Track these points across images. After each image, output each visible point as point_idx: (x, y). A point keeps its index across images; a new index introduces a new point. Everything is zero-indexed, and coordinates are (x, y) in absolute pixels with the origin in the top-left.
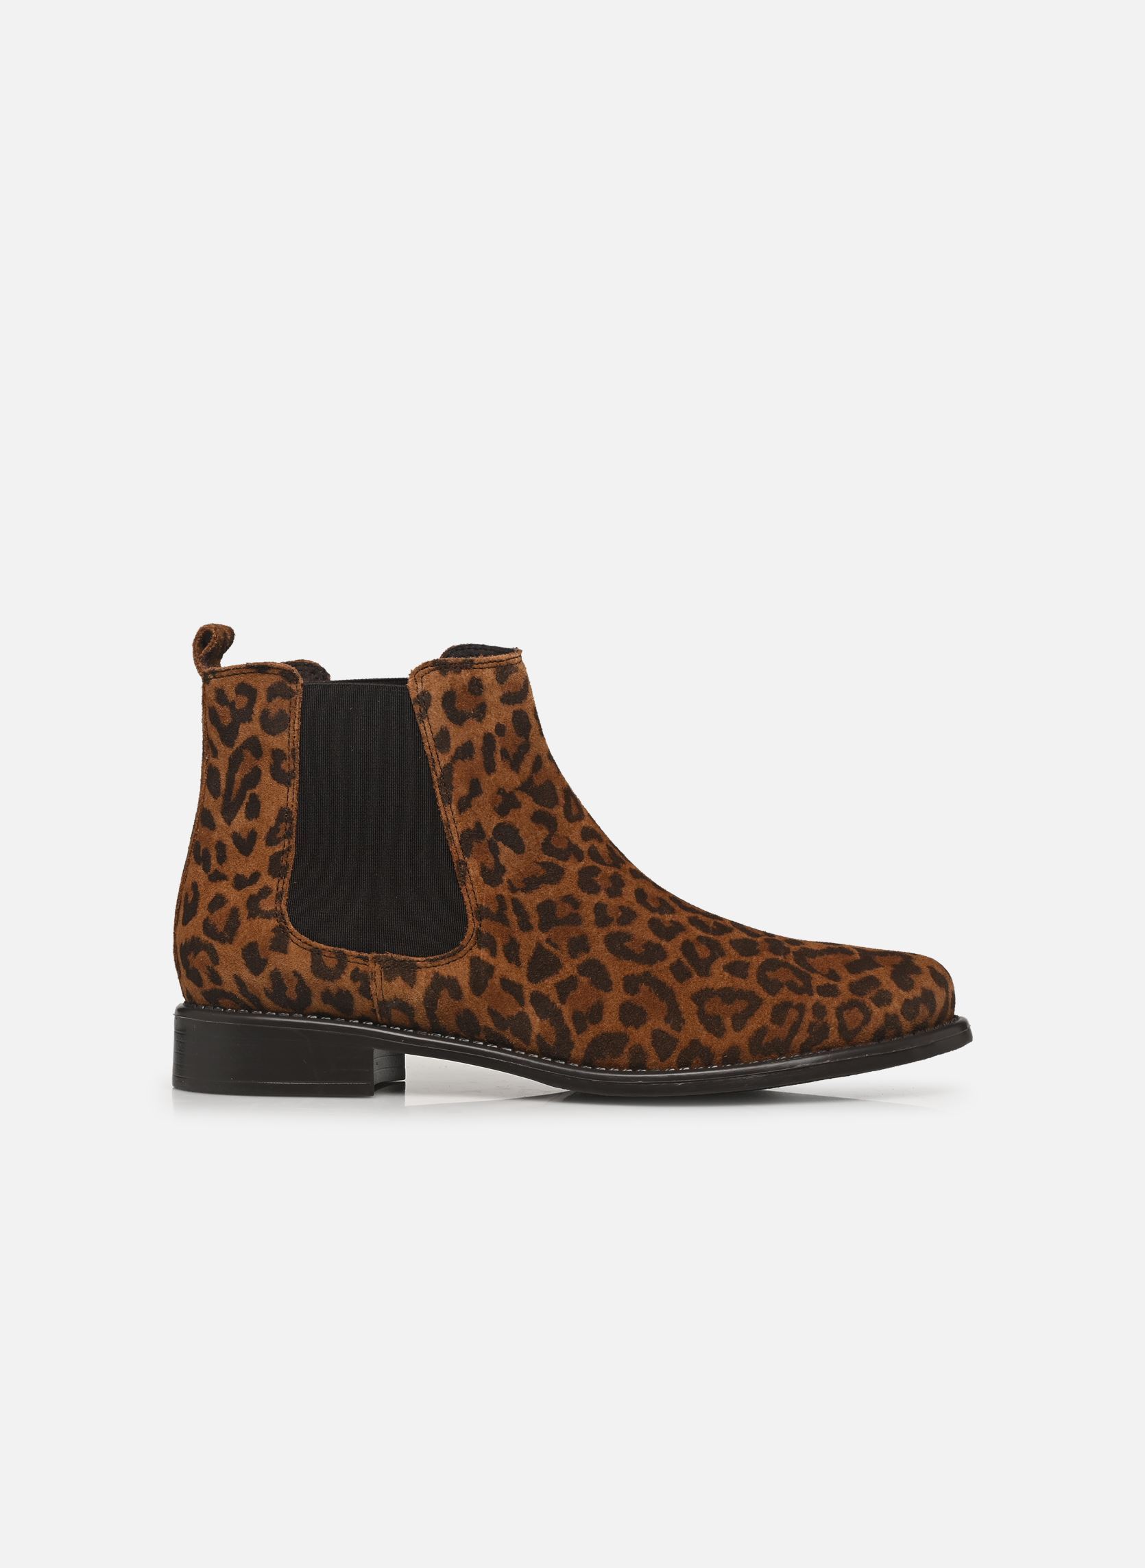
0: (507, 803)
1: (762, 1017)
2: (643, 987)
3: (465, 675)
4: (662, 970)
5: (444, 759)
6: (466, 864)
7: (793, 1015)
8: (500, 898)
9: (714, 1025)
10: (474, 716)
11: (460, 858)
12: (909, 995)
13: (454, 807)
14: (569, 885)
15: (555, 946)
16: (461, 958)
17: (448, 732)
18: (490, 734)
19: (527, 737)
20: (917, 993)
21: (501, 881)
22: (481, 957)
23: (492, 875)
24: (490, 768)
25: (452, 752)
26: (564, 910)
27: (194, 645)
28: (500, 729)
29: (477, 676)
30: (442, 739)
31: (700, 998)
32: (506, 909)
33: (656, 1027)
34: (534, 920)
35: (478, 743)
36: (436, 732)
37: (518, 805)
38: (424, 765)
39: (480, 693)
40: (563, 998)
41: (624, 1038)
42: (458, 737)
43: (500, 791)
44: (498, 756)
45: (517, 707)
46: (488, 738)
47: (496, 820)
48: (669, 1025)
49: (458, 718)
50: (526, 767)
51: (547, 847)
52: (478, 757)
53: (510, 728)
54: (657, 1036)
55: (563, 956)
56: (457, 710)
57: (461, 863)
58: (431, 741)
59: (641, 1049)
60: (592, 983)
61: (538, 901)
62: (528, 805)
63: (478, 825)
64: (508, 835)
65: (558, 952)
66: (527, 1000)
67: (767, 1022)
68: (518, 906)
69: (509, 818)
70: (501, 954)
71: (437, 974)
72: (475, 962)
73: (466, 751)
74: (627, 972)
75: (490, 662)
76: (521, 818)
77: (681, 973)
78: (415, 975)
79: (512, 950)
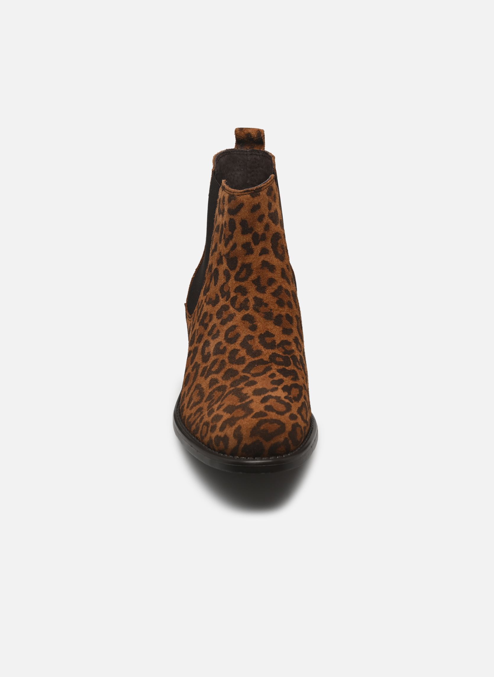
0: (220, 260)
1: (195, 409)
2: (195, 370)
6: (206, 280)
7: (198, 415)
8: (202, 302)
10: (222, 213)
11: (206, 277)
12: (219, 434)
15: (197, 334)
16: (191, 321)
18: (223, 225)
20: (223, 434)
21: (206, 295)
23: (206, 290)
24: (220, 240)
25: (216, 227)
26: (207, 320)
32: (200, 308)
34: (200, 319)
35: (220, 227)
37: (222, 263)
42: (218, 220)
43: (220, 253)
44: (223, 237)
45: (231, 217)
47: (216, 266)
50: (229, 247)
51: (222, 288)
52: (219, 233)
53: (227, 225)
55: (196, 340)
56: (220, 208)
61: (206, 311)
62: (225, 265)
64: (216, 275)
65: (196, 337)
67: (194, 412)
74: (198, 361)
76: (221, 270)
77: (203, 372)
79: (193, 328)
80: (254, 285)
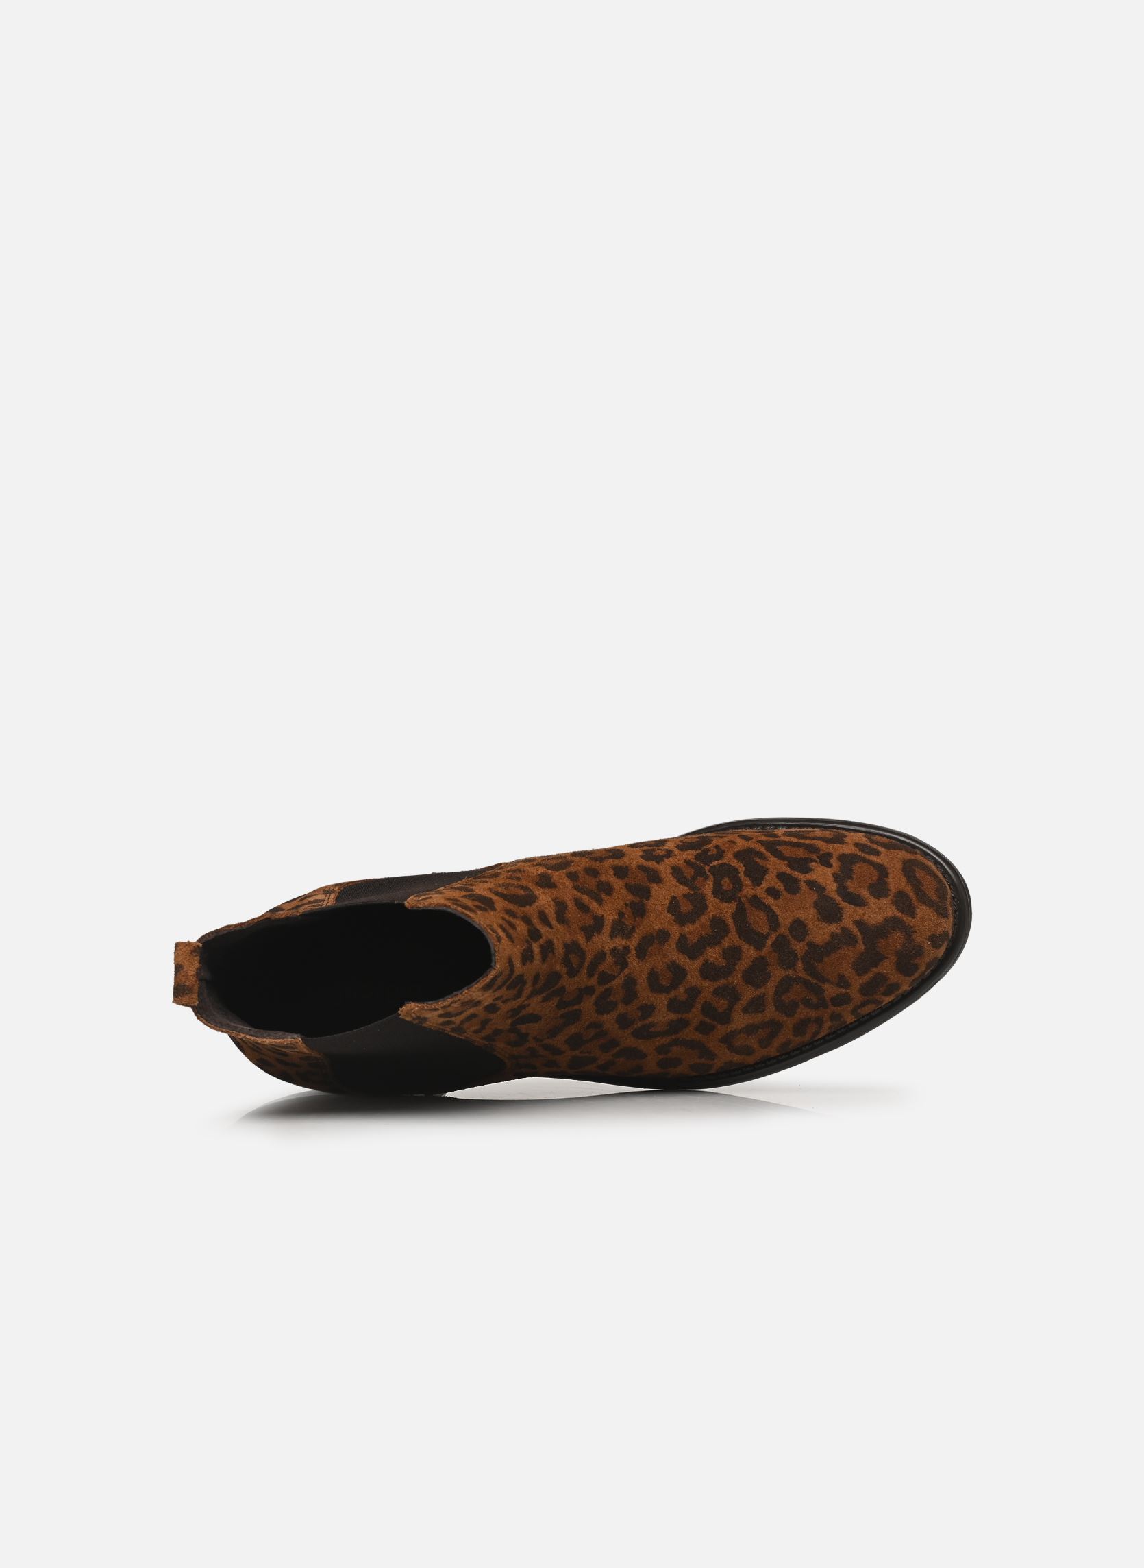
4: (688, 1033)
14: (589, 1017)
26: (590, 1033)
31: (726, 1039)
51: (561, 1005)
74: (658, 1044)
77: (704, 1029)
80: (594, 939)
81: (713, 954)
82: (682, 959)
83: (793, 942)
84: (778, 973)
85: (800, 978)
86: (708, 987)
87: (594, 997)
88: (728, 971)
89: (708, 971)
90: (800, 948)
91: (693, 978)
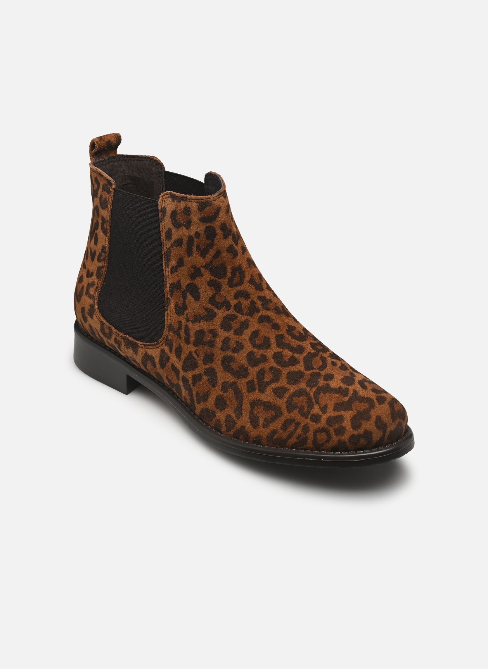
0: (196, 273)
1: (277, 425)
2: (230, 390)
3: (183, 204)
4: (242, 383)
5: (168, 245)
6: (170, 300)
7: (292, 427)
8: (180, 322)
9: (254, 422)
10: (185, 226)
11: (168, 297)
12: (356, 432)
13: (169, 270)
14: (216, 324)
15: (198, 356)
16: (158, 348)
17: (171, 231)
18: (192, 236)
19: (213, 240)
20: (361, 431)
21: (183, 314)
22: (166, 350)
23: (180, 310)
24: (190, 253)
25: (172, 242)
26: (208, 337)
27: (90, 146)
28: (197, 235)
29: (188, 206)
30: (169, 234)
31: (254, 404)
32: (181, 329)
33: (229, 414)
34: (192, 339)
35: (185, 240)
36: (167, 230)
37: (201, 275)
38: (160, 245)
39: (189, 215)
40: (194, 383)
41: (214, 414)
42: (176, 234)
43: (193, 266)
44: (194, 249)
45: (208, 224)
46: (190, 238)
47: (188, 281)
48: (235, 414)
49: (177, 225)
50: (209, 256)
51: (212, 300)
52: (185, 247)
53: (202, 235)
54: (228, 418)
55: (200, 362)
56: (177, 221)
57: (168, 299)
58: (164, 233)
59: (220, 422)
60: (208, 380)
61: (197, 329)
62: (207, 276)
63: (179, 282)
64: (194, 290)
65: (198, 359)
66: (181, 379)
67: (279, 427)
68: (187, 329)
69: (195, 281)
70: (174, 352)
71: (146, 353)
72: (163, 351)
73: (179, 242)
74: (226, 380)
75: (196, 199)
76: (202, 282)
77: (251, 387)
78: (137, 350)
79: (179, 352)
80: (252, 286)
81: (287, 353)
82: (273, 341)
83: (322, 378)
84: (303, 385)
85: (309, 394)
86: (272, 363)
87: (227, 313)
88: (285, 365)
89: (278, 357)
90: (322, 382)
91: (269, 353)
